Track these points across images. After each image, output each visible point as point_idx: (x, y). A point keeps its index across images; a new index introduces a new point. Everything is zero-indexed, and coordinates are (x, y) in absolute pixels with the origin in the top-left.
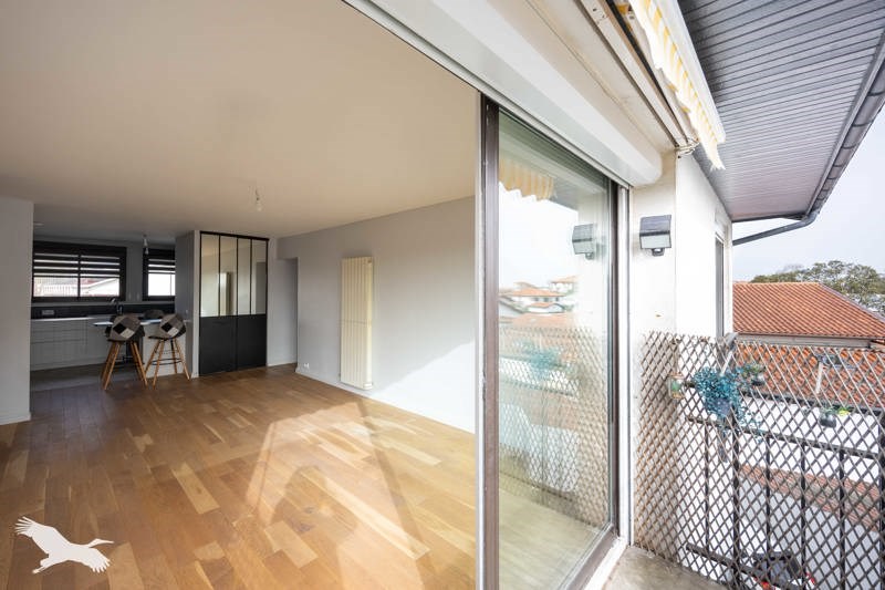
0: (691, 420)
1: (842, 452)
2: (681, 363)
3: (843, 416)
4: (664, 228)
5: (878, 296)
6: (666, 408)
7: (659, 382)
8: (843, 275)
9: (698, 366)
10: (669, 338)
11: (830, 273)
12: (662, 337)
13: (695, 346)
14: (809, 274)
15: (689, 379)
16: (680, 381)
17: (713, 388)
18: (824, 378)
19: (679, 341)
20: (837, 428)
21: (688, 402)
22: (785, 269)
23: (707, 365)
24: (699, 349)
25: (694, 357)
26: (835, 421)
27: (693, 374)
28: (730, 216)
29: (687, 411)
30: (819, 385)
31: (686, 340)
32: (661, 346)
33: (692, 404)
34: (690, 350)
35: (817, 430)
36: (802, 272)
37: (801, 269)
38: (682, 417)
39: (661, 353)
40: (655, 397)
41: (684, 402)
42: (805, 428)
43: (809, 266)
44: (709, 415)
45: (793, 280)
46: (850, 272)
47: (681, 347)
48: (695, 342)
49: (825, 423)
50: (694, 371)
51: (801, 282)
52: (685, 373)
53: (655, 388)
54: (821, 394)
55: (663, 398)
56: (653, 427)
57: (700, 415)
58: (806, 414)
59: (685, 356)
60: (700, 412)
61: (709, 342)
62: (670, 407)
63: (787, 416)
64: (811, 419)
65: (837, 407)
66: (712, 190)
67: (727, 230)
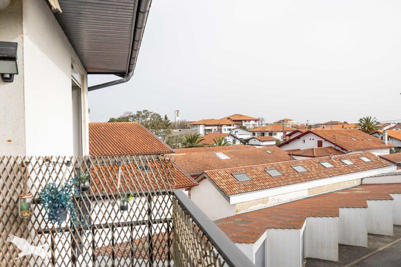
0: (40, 233)
1: (132, 225)
2: (29, 183)
3: (131, 200)
4: (10, 54)
5: (162, 130)
6: (18, 228)
7: (12, 205)
8: (149, 119)
9: (44, 184)
10: (19, 162)
11: (144, 117)
12: (12, 162)
13: (41, 166)
14: (135, 118)
15: (37, 197)
16: (29, 200)
17: (53, 200)
18: (122, 176)
19: (27, 163)
20: (129, 210)
21: (37, 218)
22: (125, 115)
23: (51, 181)
24: (44, 168)
25: (40, 176)
26: (127, 205)
27: (40, 191)
28: (85, 68)
29: (36, 226)
30: (119, 183)
31: (33, 161)
32: (12, 170)
33: (40, 218)
34: (37, 171)
35: (119, 215)
36: (132, 116)
37: (131, 115)
38: (33, 232)
39: (11, 177)
40: (8, 220)
41: (33, 219)
42: (113, 215)
43: (135, 113)
44: (53, 224)
45: (128, 121)
46: (152, 117)
47: (30, 167)
48: (40, 162)
49: (123, 208)
50: (41, 188)
51: (131, 122)
52: (34, 191)
53: (8, 212)
54: (120, 189)
55: (15, 220)
56: (7, 250)
57: (47, 226)
58: (113, 205)
59: (33, 176)
60: (47, 224)
61: (52, 161)
62: (22, 227)
63: (103, 209)
64: (116, 208)
65: (129, 195)
66: (68, 42)
67: (83, 79)
